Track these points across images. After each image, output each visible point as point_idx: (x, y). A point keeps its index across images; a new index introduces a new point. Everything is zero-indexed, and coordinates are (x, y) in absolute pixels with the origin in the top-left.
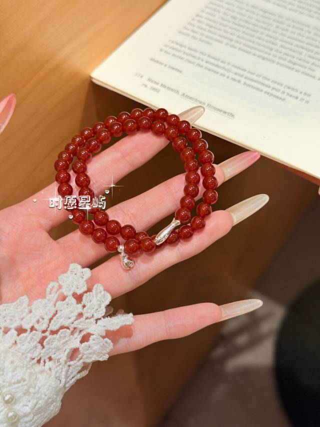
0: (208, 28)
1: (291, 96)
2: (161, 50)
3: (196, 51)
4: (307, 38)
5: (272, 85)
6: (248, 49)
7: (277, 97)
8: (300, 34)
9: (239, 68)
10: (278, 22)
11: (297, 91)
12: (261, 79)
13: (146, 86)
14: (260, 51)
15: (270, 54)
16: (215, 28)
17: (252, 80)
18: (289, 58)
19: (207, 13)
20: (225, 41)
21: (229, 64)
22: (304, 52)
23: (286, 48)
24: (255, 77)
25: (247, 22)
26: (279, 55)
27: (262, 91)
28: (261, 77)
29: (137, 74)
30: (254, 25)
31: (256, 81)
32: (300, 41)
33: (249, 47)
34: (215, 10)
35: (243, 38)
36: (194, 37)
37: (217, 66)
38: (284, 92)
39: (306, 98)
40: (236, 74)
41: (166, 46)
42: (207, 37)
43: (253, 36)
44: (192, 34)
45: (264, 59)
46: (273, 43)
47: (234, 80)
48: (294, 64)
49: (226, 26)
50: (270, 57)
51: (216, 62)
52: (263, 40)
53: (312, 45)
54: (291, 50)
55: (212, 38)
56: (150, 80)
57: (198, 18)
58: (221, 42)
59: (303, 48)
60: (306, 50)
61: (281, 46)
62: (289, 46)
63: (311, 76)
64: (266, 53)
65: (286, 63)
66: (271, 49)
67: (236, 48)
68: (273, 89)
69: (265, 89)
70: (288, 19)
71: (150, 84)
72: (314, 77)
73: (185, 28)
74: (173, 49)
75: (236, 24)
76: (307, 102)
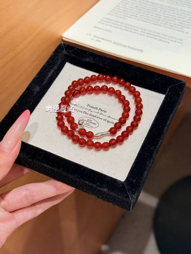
0: (123, 12)
1: (172, 41)
2: (99, 22)
3: (119, 22)
4: (177, 14)
5: (162, 36)
6: (147, 21)
7: (165, 42)
8: (173, 13)
9: (143, 29)
10: (161, 8)
11: (175, 38)
12: (155, 34)
13: (93, 39)
14: (153, 21)
15: (158, 23)
16: (127, 12)
17: (150, 34)
18: (169, 24)
19: (122, 5)
20: (134, 17)
21: (137, 27)
22: (177, 21)
23: (167, 20)
24: (152, 33)
25: (144, 8)
26: (163, 22)
27: (156, 39)
28: (155, 33)
29: (87, 34)
30: (148, 10)
31: (153, 35)
32: (173, 16)
33: (147, 19)
34: (126, 3)
35: (143, 16)
36: (116, 16)
37: (131, 28)
38: (168, 39)
39: (181, 42)
40: (142, 32)
41: (102, 20)
42: (123, 16)
43: (149, 15)
44: (115, 15)
45: (156, 24)
46: (159, 18)
47: (141, 35)
48: (172, 26)
49: (133, 10)
50: (159, 24)
51: (130, 27)
52: (154, 16)
53: (180, 18)
54: (169, 20)
55: (126, 16)
56: (95, 36)
57: (117, 7)
58: (132, 18)
59: (175, 19)
60: (178, 20)
61: (164, 19)
62: (168, 19)
63: (182, 32)
64: (156, 22)
65: (168, 26)
66: (159, 20)
67: (140, 20)
68: (162, 38)
69: (158, 38)
70: (166, 6)
71: (95, 39)
72: (184, 32)
73: (111, 12)
74: (106, 22)
75: (138, 10)
76: (182, 43)
